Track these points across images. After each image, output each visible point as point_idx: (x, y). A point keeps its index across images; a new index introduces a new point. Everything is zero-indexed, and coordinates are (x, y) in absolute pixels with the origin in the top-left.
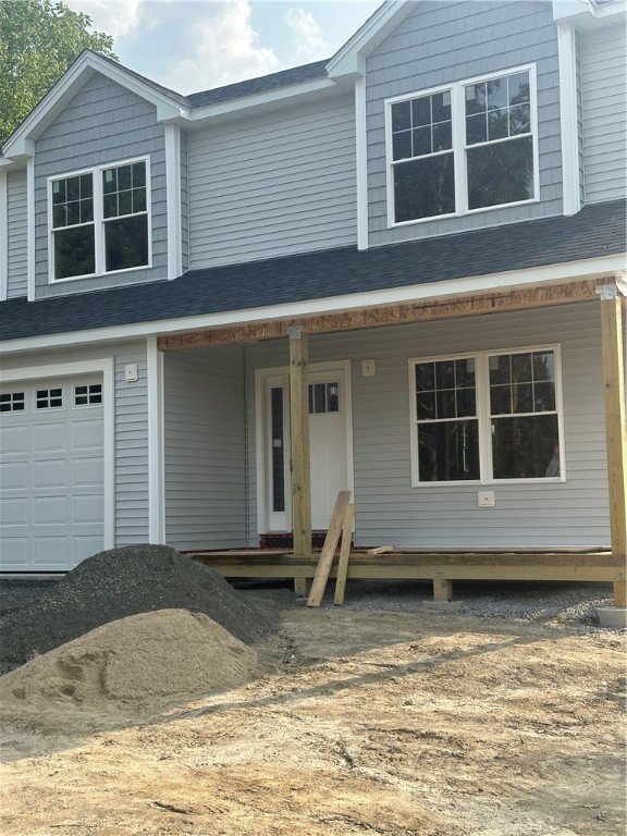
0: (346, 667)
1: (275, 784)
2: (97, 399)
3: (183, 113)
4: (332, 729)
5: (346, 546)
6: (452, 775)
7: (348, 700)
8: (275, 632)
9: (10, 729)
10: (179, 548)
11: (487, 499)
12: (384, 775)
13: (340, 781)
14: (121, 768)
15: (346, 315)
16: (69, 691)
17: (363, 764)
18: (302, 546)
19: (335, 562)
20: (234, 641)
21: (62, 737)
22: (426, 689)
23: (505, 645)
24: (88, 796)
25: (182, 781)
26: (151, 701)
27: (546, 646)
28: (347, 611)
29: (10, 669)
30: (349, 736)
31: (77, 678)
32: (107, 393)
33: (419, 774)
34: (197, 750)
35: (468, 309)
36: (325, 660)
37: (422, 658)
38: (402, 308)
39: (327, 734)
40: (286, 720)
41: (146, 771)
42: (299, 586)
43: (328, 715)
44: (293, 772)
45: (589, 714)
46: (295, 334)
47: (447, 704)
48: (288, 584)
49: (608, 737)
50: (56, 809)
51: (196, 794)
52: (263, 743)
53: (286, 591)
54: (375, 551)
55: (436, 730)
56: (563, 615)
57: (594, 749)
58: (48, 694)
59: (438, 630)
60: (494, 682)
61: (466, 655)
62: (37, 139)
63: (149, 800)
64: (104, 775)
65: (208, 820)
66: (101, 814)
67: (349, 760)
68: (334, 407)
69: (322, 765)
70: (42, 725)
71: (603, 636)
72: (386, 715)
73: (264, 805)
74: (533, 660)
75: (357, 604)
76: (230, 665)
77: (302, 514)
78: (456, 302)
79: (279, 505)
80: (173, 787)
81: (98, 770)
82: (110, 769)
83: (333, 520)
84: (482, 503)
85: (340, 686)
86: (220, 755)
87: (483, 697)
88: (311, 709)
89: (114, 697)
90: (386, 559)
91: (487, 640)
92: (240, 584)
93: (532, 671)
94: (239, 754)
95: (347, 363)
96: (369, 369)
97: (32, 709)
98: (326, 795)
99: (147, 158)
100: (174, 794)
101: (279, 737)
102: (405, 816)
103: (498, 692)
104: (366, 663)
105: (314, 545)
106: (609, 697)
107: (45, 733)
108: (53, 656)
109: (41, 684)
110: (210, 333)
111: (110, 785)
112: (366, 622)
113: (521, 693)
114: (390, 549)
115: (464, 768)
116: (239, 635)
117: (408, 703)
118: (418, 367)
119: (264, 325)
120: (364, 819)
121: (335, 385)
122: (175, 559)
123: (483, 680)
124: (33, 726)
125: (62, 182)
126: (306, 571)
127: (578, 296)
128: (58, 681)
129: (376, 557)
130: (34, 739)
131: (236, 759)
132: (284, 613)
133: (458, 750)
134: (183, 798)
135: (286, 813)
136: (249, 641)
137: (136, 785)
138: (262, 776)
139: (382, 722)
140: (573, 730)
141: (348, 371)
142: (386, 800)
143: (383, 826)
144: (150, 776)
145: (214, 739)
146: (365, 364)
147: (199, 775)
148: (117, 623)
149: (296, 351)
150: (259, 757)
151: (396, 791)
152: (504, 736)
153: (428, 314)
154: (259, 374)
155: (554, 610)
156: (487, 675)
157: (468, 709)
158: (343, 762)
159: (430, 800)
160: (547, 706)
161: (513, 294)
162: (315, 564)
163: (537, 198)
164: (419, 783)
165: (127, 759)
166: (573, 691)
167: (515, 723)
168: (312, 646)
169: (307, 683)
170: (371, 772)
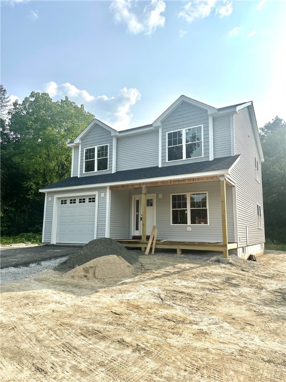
0: (157, 272)
1: (143, 306)
2: (94, 201)
3: (117, 134)
4: (156, 290)
5: (155, 240)
6: (191, 305)
7: (159, 281)
8: (137, 261)
9: (70, 287)
10: (113, 239)
11: (189, 229)
12: (172, 304)
13: (160, 306)
14: (100, 300)
15: (157, 182)
16: (86, 276)
17: (166, 300)
18: (144, 239)
19: (152, 243)
20: (128, 264)
21: (84, 290)
22: (178, 279)
23: (198, 267)
24: (92, 308)
25: (117, 304)
26: (107, 280)
27: (207, 267)
28: (155, 256)
29: (70, 270)
30: (161, 292)
31: (88, 273)
32: (97, 200)
33: (181, 304)
34: (120, 295)
35: (187, 182)
36: (151, 270)
37: (177, 270)
38: (170, 181)
39: (155, 291)
40: (143, 287)
41: (107, 301)
42: (143, 249)
43: (154, 285)
44: (148, 303)
45: (222, 287)
46: (144, 186)
47: (185, 283)
48: (140, 249)
49: (228, 293)
50: (83, 312)
51: (122, 309)
52: (138, 293)
53: (139, 251)
54: (162, 241)
55: (183, 291)
56: (210, 260)
57: (225, 297)
58: (80, 277)
59: (180, 262)
60: (196, 277)
61: (188, 270)
62: (82, 139)
63: (109, 310)
64: (96, 302)
65: (126, 318)
66: (96, 315)
67: (162, 299)
68: (151, 205)
69: (155, 301)
70: (78, 286)
71: (221, 265)
72: (169, 286)
73: (141, 313)
74: (205, 271)
75: (157, 254)
76: (127, 270)
77: (144, 231)
78: (184, 180)
79: (137, 229)
80: (115, 306)
81: (94, 300)
82: (97, 300)
83: (152, 233)
84: (188, 230)
85: (156, 277)
86: (127, 296)
87: (193, 281)
88: (149, 283)
89: (98, 279)
90: (165, 243)
91: (192, 265)
92: (128, 248)
93: (205, 274)
94: (132, 296)
95: (155, 195)
96: (160, 196)
97: (76, 281)
98: (157, 310)
99: (108, 144)
100: (116, 309)
101: (142, 291)
102: (180, 317)
103: (197, 280)
104: (162, 271)
105: (147, 239)
106: (226, 282)
107: (79, 288)
108: (82, 267)
109: (79, 274)
110: (123, 186)
111: (98, 305)
112: (160, 260)
113: (203, 280)
114: (165, 240)
115: (193, 302)
116: (129, 262)
117: (174, 282)
118: (173, 196)
119: (136, 184)
120: (169, 318)
121: (152, 200)
122: (113, 242)
123: (193, 276)
124: (76, 286)
125: (87, 149)
126: (145, 246)
127: (215, 179)
128: (83, 273)
129: (162, 243)
130: (76, 290)
131: (131, 298)
132: (139, 256)
133: (190, 297)
134: (118, 310)
135: (147, 316)
136: (131, 264)
137: (105, 306)
138: (139, 304)
139: (169, 288)
140: (219, 291)
141: (155, 196)
142: (174, 312)
143: (174, 320)
144: (108, 303)
145: (125, 292)
146: (159, 195)
147: (122, 302)
148: (98, 258)
149: (144, 191)
150: (137, 297)
151: (176, 309)
152: (201, 292)
153: (177, 183)
154: (133, 196)
155: (208, 258)
156: (194, 275)
157: (190, 285)
158: (160, 300)
159: (186, 312)
160: (211, 284)
161: (198, 178)
162: (147, 244)
163: (203, 156)
164: (182, 307)
165: (101, 297)
166: (217, 280)
167: (203, 289)
168: (147, 265)
169: (148, 276)
170: (168, 303)
